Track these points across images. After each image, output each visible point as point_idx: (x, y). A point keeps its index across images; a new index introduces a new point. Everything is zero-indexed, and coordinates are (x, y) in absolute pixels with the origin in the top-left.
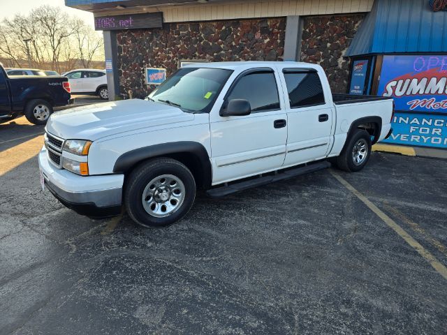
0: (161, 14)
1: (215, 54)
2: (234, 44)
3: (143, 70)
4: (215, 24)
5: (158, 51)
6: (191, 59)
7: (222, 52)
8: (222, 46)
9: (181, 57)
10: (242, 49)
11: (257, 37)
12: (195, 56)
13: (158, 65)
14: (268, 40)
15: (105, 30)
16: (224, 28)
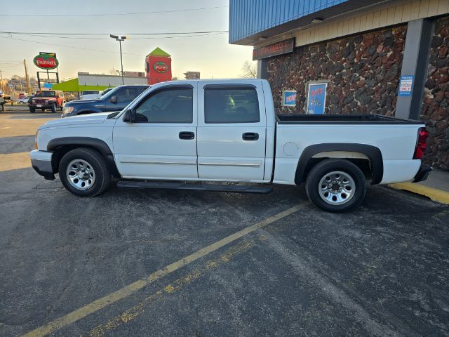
0: (294, 39)
1: (337, 74)
2: (356, 61)
3: (281, 93)
4: (339, 42)
5: (293, 74)
6: (317, 80)
7: (344, 71)
8: (344, 64)
9: (310, 78)
10: (362, 66)
11: (379, 50)
12: (320, 77)
13: (292, 88)
14: (391, 52)
15: (259, 60)
16: (347, 45)
